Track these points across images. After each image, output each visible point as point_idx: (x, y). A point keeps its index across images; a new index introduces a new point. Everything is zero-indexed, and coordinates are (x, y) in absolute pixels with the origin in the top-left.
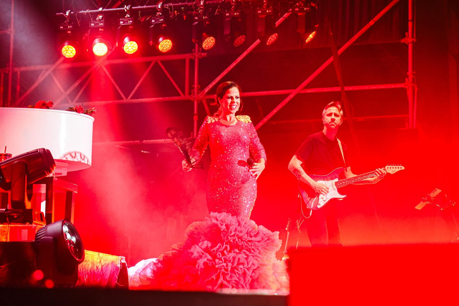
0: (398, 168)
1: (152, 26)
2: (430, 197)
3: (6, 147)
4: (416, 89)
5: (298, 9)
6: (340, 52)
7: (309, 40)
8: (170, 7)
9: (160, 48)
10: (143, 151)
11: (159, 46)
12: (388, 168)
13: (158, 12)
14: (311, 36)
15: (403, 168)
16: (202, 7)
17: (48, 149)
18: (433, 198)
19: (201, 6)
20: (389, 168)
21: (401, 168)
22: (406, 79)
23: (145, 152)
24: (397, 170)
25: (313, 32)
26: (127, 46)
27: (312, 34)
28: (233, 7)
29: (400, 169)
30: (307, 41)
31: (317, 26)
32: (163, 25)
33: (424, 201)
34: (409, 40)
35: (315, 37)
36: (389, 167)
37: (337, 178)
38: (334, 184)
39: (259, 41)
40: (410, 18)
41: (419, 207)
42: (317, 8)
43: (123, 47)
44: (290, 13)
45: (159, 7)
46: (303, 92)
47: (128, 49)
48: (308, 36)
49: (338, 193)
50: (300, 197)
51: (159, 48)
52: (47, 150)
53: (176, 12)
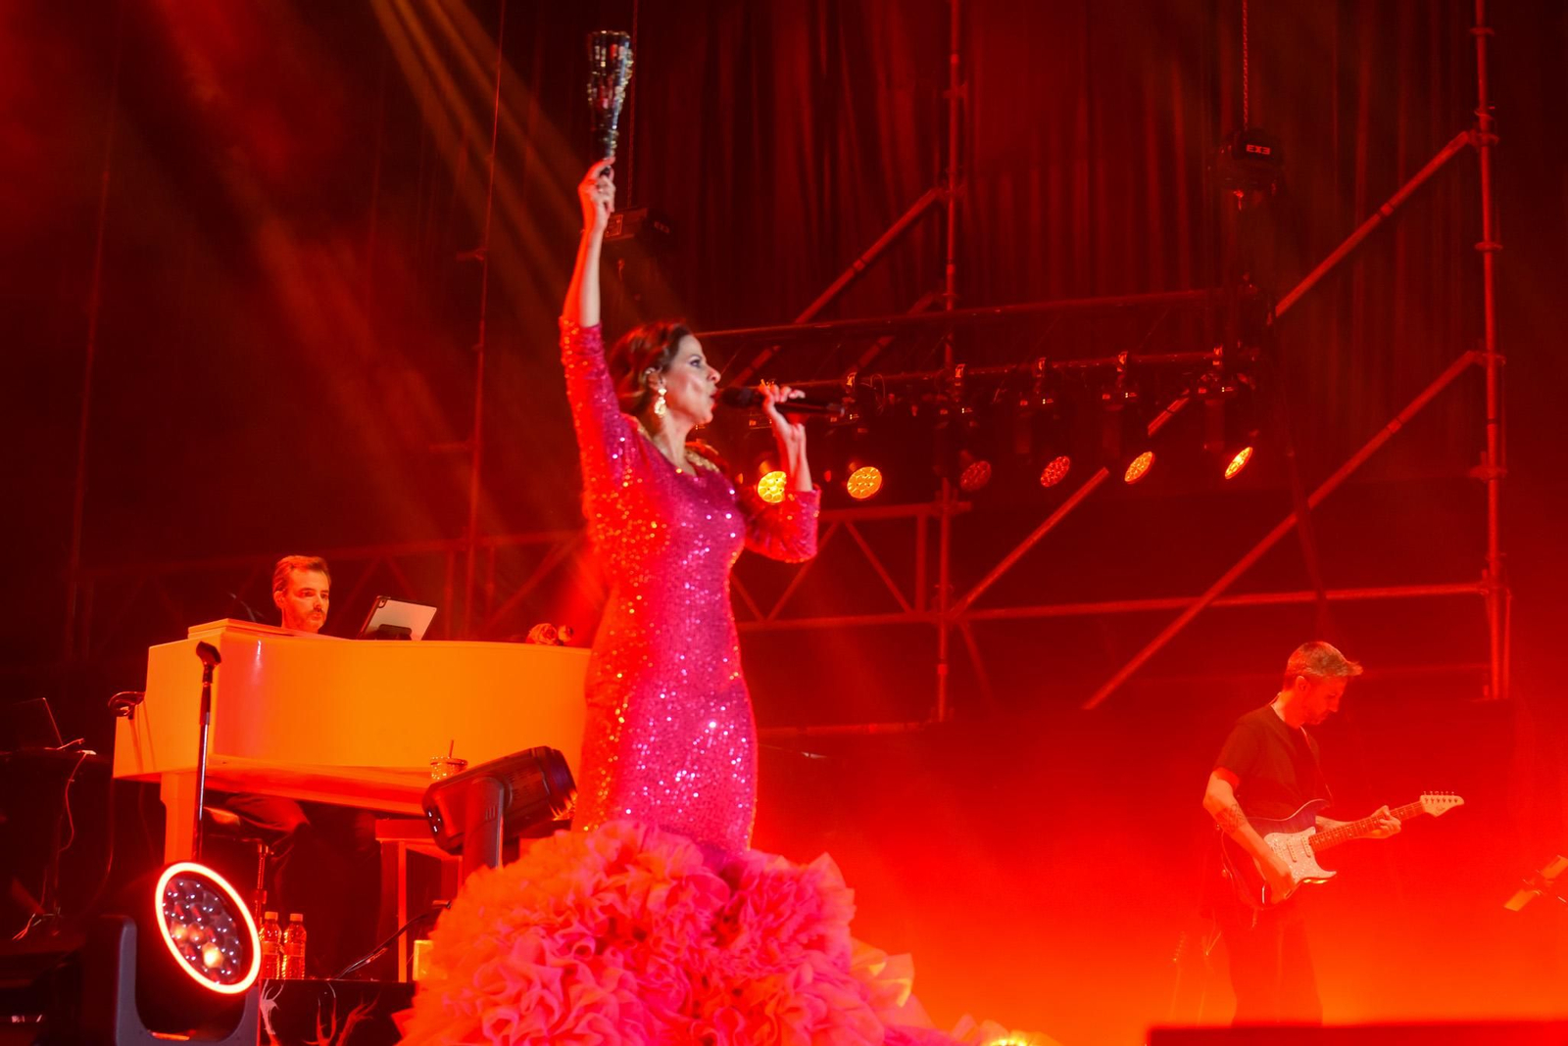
0: (1450, 801)
1: (831, 432)
2: (1544, 878)
3: (453, 742)
4: (1509, 598)
5: (1204, 391)
6: (1313, 501)
7: (1235, 470)
8: (877, 383)
9: (851, 487)
10: (807, 755)
11: (849, 484)
12: (1427, 800)
13: (847, 395)
14: (1239, 460)
15: (1460, 801)
16: (959, 384)
17: (558, 749)
18: (1550, 880)
19: (958, 380)
20: (1430, 802)
21: (1456, 801)
22: (1484, 573)
23: (812, 756)
24: (1447, 806)
25: (1244, 449)
26: (766, 483)
27: (1242, 453)
28: (1038, 384)
29: (1453, 804)
30: (1229, 472)
31: (1255, 433)
32: (860, 430)
33: (1527, 888)
34: (1490, 471)
35: (1249, 462)
36: (1429, 797)
37: (1313, 828)
38: (1307, 842)
39: (1107, 472)
40: (1491, 416)
41: (1515, 904)
42: (1253, 387)
43: (755, 487)
44: (1186, 399)
45: (850, 383)
46: (1217, 603)
47: (768, 492)
48: (1230, 460)
49: (1316, 864)
50: (1228, 874)
51: (849, 488)
52: (555, 750)
53: (892, 395)
